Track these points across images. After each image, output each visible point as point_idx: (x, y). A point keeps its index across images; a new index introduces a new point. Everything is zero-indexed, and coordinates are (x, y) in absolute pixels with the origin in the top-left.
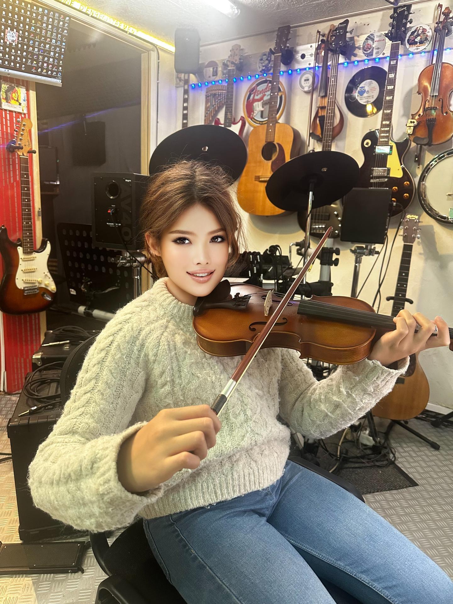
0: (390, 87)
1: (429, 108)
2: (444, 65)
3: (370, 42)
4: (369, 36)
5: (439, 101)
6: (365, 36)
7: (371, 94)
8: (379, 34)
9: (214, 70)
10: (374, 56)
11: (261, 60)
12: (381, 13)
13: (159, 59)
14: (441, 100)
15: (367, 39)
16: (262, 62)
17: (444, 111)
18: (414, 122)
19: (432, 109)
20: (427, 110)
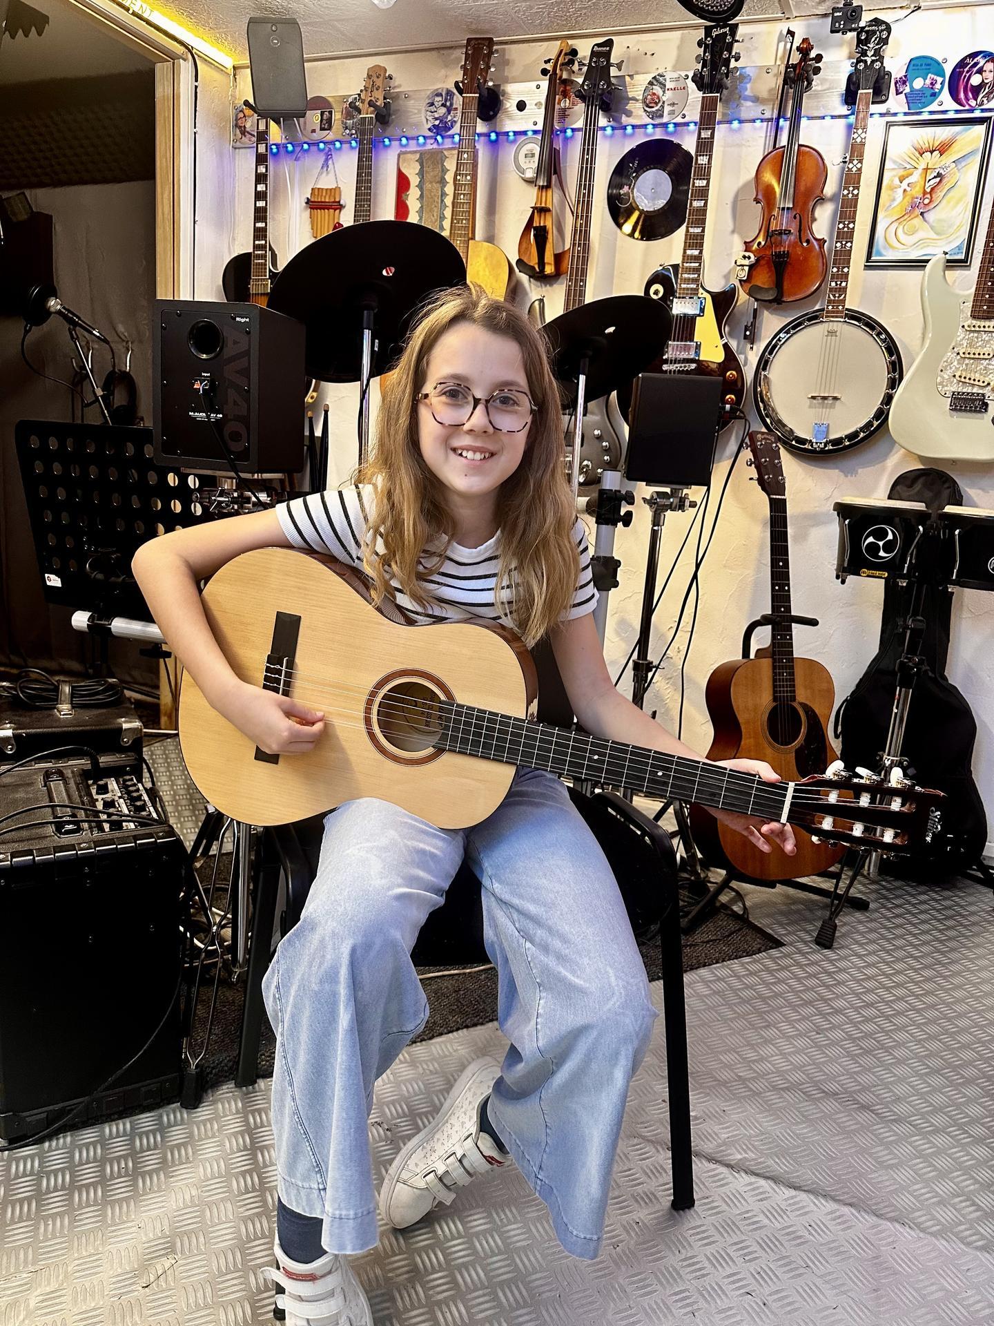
0: (699, 183)
1: (776, 230)
2: (802, 149)
3: (657, 90)
4: (654, 78)
5: (795, 217)
6: (649, 77)
8: (675, 75)
9: (325, 117)
10: (665, 119)
12: (678, 34)
13: (196, 81)
14: (797, 216)
15: (651, 83)
17: (804, 240)
18: (749, 258)
19: (783, 234)
20: (773, 235)
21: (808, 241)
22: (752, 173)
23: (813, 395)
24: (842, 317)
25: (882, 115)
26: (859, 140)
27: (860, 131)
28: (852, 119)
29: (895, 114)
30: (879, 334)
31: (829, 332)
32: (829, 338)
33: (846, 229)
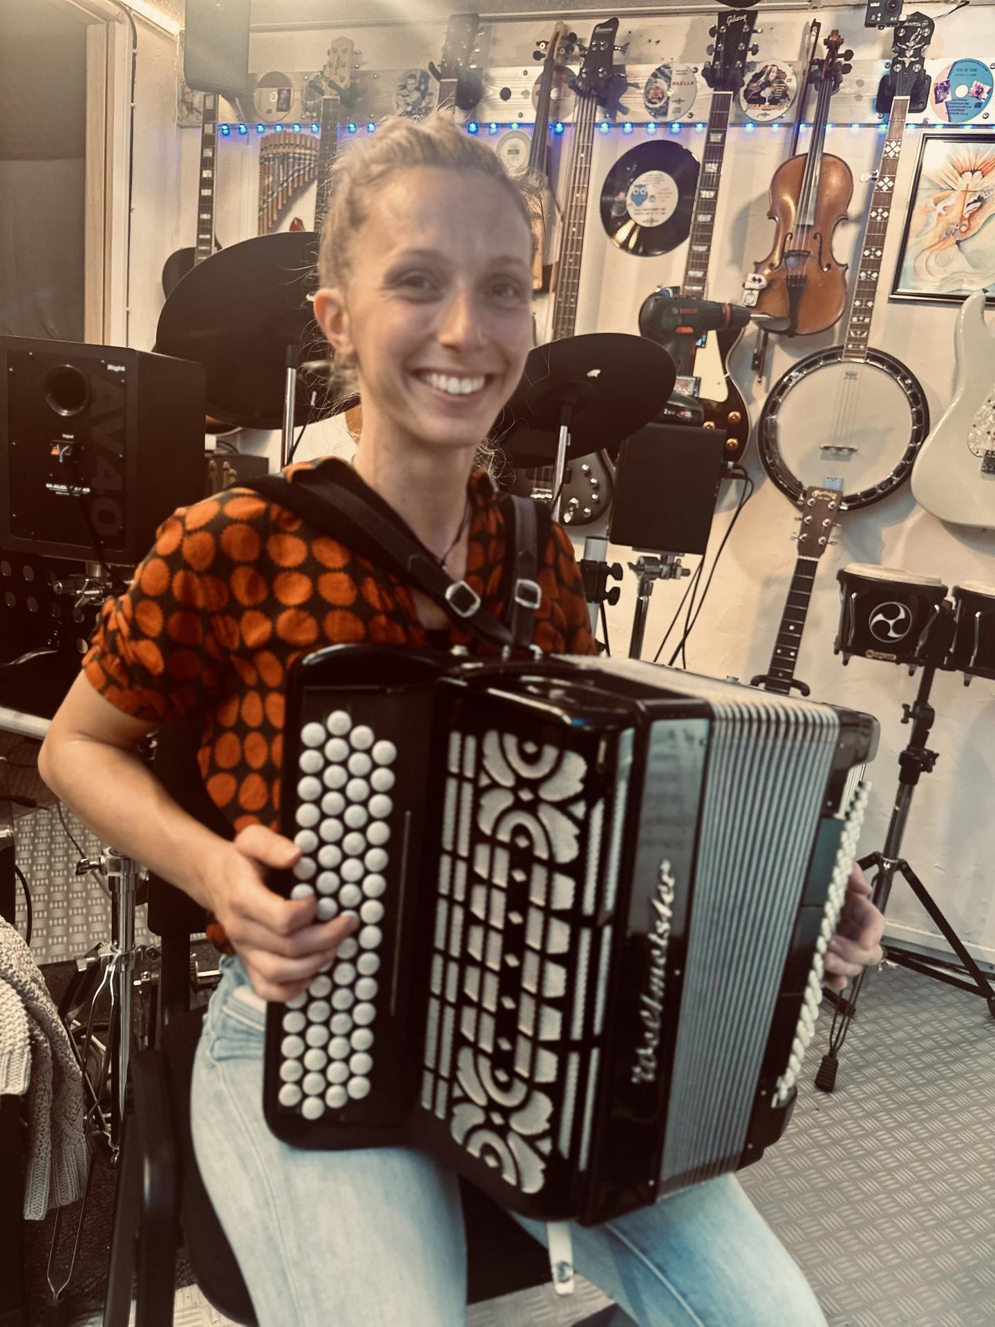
0: (706, 194)
1: (794, 251)
2: (827, 158)
3: (662, 83)
4: (659, 69)
5: (815, 237)
6: (652, 68)
7: (659, 205)
8: (682, 67)
9: (283, 96)
10: (669, 118)
11: (404, 87)
12: (687, 20)
13: (135, 47)
14: (818, 235)
15: (654, 75)
16: (405, 92)
17: (824, 264)
18: (760, 280)
19: (801, 255)
20: (788, 256)
21: (829, 266)
22: (766, 186)
23: (827, 445)
24: (862, 358)
25: (918, 126)
26: (891, 154)
27: (893, 144)
28: (883, 129)
29: (934, 126)
30: (903, 379)
31: (847, 374)
32: (848, 381)
33: (872, 257)
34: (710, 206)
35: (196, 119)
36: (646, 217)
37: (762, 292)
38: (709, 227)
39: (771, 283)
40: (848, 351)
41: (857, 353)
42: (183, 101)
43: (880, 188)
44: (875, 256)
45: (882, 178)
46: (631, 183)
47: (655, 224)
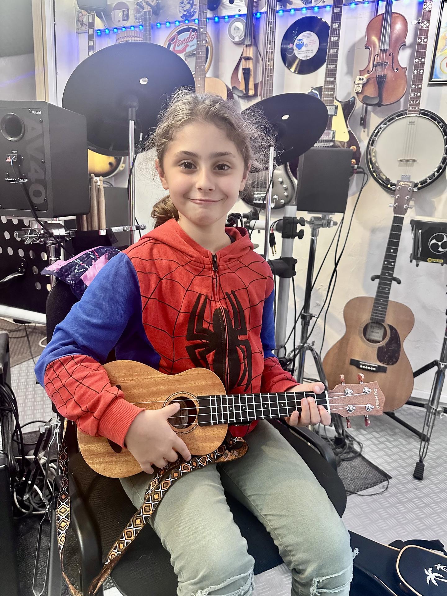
0: (333, 39)
1: (379, 62)
2: (393, 15)
5: (390, 55)
7: (309, 48)
9: (125, 13)
14: (391, 54)
16: (183, 5)
17: (395, 68)
18: (363, 79)
19: (382, 65)
20: (377, 66)
21: (397, 69)
22: (363, 33)
23: (401, 159)
24: (417, 114)
26: (427, 9)
27: (428, 4)
30: (439, 123)
31: (410, 122)
32: (410, 126)
33: (420, 62)
34: (336, 45)
35: (85, 28)
36: (303, 55)
37: (364, 85)
38: (336, 55)
39: (368, 80)
40: (409, 111)
41: (414, 111)
42: (78, 21)
43: (422, 27)
44: (421, 61)
45: (423, 22)
46: (295, 39)
47: (308, 58)
